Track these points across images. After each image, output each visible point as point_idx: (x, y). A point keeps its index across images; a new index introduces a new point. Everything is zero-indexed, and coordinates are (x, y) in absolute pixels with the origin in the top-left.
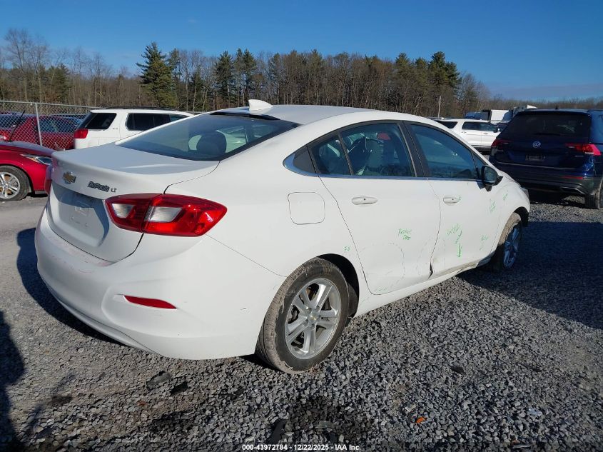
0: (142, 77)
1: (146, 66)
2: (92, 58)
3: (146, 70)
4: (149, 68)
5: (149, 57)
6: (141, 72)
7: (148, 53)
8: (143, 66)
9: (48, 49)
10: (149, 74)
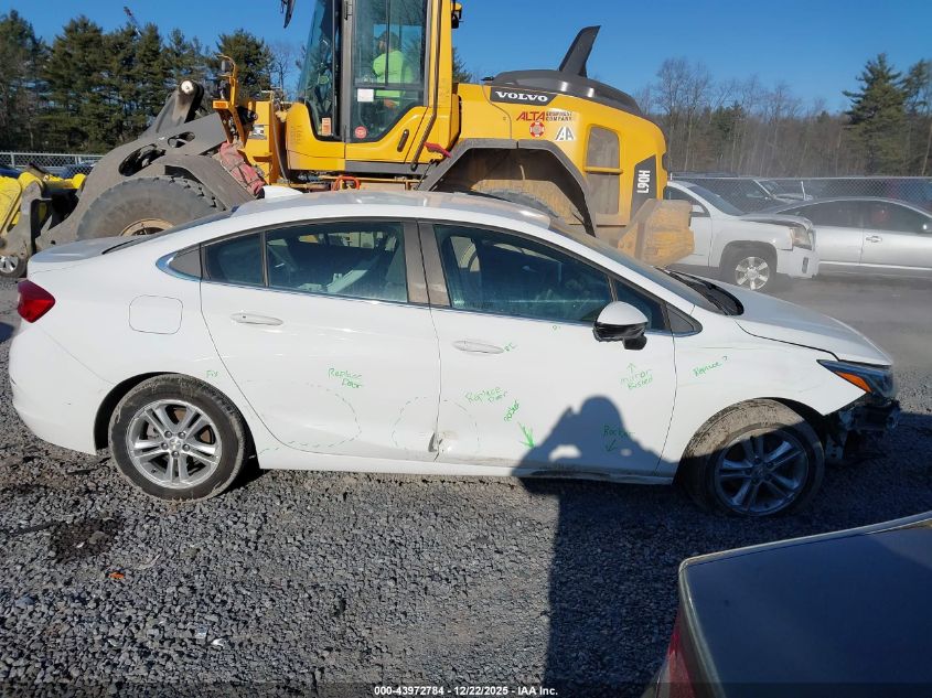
0: (849, 113)
1: (859, 96)
2: (772, 89)
3: (859, 102)
4: (865, 97)
5: (867, 80)
6: (849, 105)
7: (867, 72)
8: (855, 96)
9: (710, 82)
10: (863, 108)
